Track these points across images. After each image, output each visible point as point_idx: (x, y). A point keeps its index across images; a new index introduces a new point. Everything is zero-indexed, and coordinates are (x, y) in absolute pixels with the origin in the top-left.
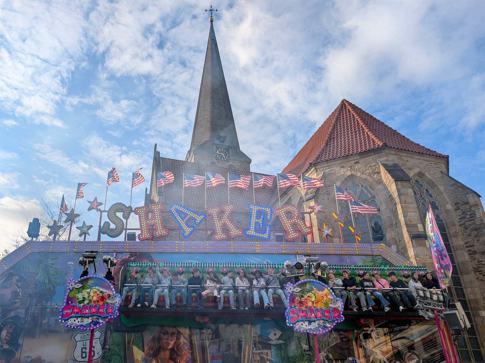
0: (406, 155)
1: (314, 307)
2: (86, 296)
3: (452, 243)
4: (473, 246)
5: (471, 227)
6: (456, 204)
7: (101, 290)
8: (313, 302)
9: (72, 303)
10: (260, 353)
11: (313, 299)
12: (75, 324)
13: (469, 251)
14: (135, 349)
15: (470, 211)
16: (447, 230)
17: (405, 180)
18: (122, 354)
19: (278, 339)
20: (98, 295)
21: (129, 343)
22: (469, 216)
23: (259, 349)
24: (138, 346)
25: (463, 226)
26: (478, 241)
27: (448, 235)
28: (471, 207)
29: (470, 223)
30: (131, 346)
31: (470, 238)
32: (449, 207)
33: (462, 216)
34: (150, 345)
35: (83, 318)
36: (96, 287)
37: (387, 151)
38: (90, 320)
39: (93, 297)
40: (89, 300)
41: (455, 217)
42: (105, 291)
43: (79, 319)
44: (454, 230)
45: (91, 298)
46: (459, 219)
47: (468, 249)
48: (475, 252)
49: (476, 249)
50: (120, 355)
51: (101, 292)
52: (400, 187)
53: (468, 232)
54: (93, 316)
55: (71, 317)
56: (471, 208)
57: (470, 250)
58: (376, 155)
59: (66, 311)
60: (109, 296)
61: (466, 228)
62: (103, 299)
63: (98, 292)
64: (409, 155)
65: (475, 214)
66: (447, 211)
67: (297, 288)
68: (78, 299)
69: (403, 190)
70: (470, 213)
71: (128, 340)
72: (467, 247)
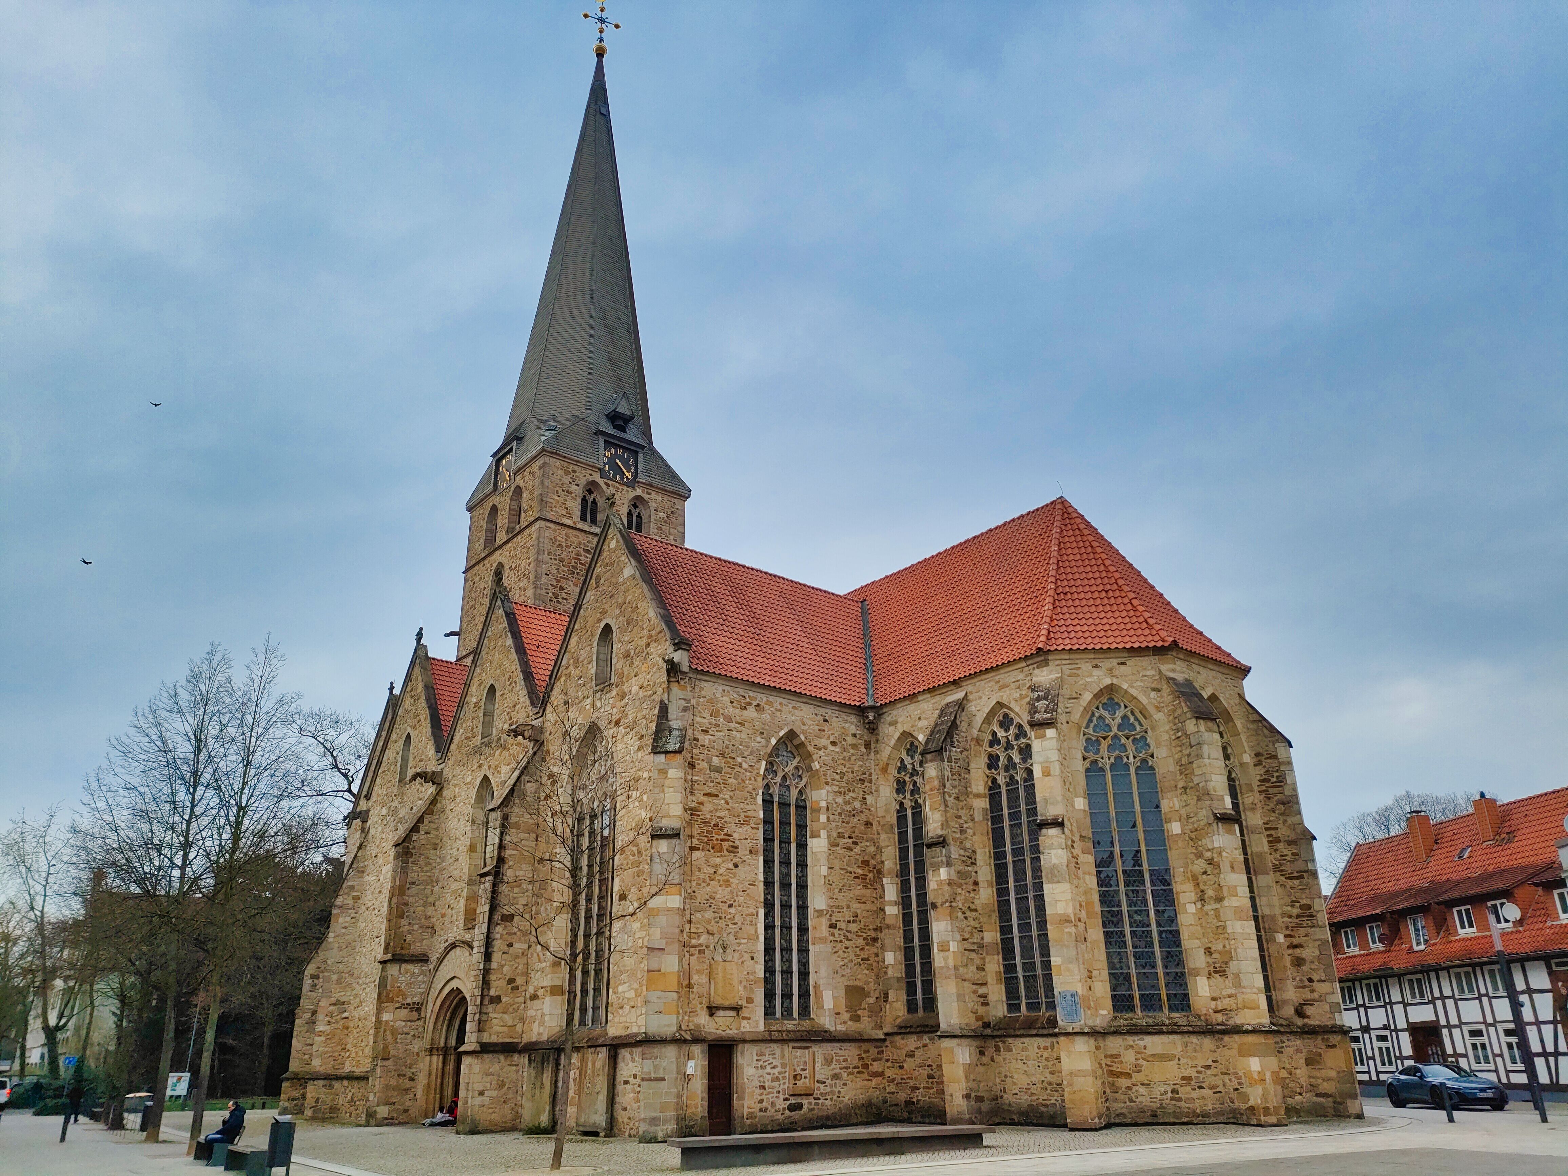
0: (1197, 662)
3: (1246, 821)
4: (1277, 828)
5: (1276, 798)
6: (1257, 755)
13: (1268, 836)
15: (1277, 771)
16: (1240, 798)
17: (1210, 719)
22: (1274, 779)
25: (1264, 795)
26: (1285, 821)
27: (1241, 806)
28: (1280, 764)
29: (1275, 790)
31: (1273, 815)
32: (1247, 758)
33: (1264, 777)
37: (1174, 654)
41: (1254, 775)
44: (1251, 799)
46: (1260, 781)
47: (1269, 832)
48: (1278, 840)
49: (1279, 835)
53: (1272, 805)
56: (1279, 767)
57: (1271, 835)
58: (1156, 657)
61: (1269, 798)
64: (1202, 663)
65: (1285, 778)
66: (1242, 765)
69: (1205, 736)
70: (1277, 774)
72: (1266, 829)
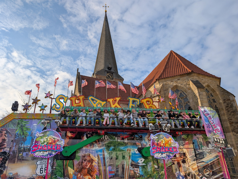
1: (164, 146)
2: (45, 140)
3: (222, 118)
4: (232, 119)
5: (231, 111)
6: (224, 100)
7: (54, 137)
8: (164, 144)
9: (37, 144)
10: (134, 170)
11: (164, 142)
12: (39, 155)
13: (230, 122)
14: (69, 168)
15: (230, 103)
16: (220, 112)
17: (202, 88)
18: (62, 171)
19: (143, 163)
20: (52, 140)
21: (66, 165)
22: (230, 106)
23: (133, 168)
24: (70, 167)
25: (227, 110)
26: (234, 117)
27: (220, 114)
28: (231, 101)
29: (230, 109)
30: (67, 167)
31: (230, 116)
32: (221, 101)
33: (227, 106)
34: (77, 167)
35: (44, 152)
36: (51, 136)
37: (193, 74)
38: (47, 153)
39: (49, 141)
40: (47, 142)
41: (224, 106)
42: (56, 138)
43: (42, 152)
44: (223, 112)
45: (48, 141)
48: (233, 123)
49: (233, 121)
50: (61, 172)
51: (54, 138)
52: (199, 91)
53: (230, 113)
54: (49, 151)
55: (37, 151)
56: (231, 102)
58: (188, 76)
59: (34, 148)
60: (58, 140)
61: (229, 111)
62: (55, 142)
63: (52, 138)
64: (203, 77)
65: (233, 105)
66: (220, 103)
67: (155, 137)
68: (41, 142)
69: (201, 93)
70: (231, 104)
71: (65, 164)
72: (229, 120)
